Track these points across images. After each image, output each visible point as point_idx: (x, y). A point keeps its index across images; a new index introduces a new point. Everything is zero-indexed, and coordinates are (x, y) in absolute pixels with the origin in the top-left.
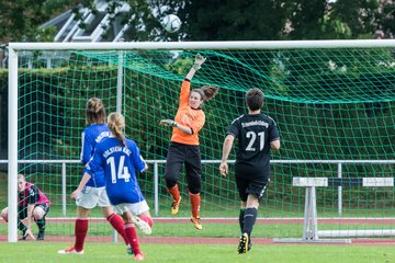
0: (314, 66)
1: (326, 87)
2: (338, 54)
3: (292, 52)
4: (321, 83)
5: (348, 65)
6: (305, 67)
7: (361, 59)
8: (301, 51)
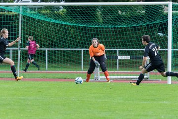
0: (112, 12)
1: (117, 20)
2: (121, 7)
3: (104, 7)
4: (115, 18)
5: (126, 12)
6: (109, 12)
7: (130, 9)
8: (107, 6)
